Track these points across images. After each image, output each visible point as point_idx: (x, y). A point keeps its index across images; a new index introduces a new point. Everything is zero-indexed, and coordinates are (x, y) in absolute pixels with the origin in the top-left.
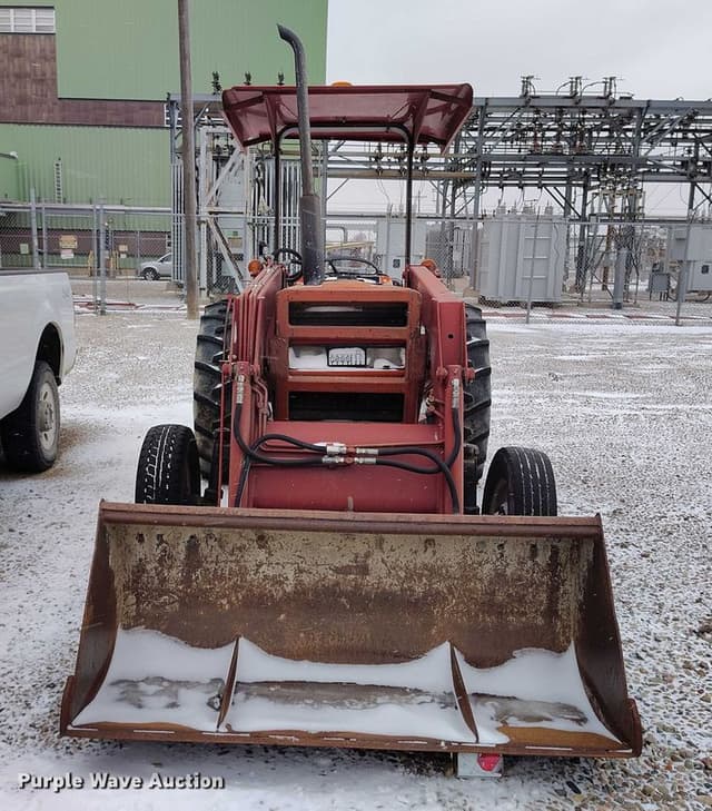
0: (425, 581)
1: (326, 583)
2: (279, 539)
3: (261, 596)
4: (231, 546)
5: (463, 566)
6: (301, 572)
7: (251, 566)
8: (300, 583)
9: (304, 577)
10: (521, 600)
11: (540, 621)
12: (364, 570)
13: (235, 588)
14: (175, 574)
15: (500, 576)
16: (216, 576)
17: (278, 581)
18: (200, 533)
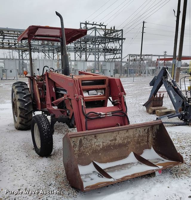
0: (127, 139)
1: (108, 144)
2: (99, 136)
3: (96, 150)
4: (89, 140)
5: (133, 135)
6: (103, 143)
7: (93, 143)
8: (103, 145)
9: (104, 144)
10: (143, 140)
11: (146, 144)
12: (116, 140)
13: (90, 149)
14: (77, 149)
15: (139, 135)
16: (86, 148)
17: (99, 146)
18: (82, 138)
